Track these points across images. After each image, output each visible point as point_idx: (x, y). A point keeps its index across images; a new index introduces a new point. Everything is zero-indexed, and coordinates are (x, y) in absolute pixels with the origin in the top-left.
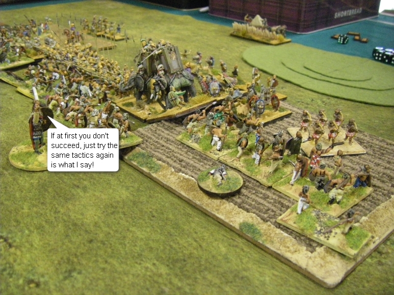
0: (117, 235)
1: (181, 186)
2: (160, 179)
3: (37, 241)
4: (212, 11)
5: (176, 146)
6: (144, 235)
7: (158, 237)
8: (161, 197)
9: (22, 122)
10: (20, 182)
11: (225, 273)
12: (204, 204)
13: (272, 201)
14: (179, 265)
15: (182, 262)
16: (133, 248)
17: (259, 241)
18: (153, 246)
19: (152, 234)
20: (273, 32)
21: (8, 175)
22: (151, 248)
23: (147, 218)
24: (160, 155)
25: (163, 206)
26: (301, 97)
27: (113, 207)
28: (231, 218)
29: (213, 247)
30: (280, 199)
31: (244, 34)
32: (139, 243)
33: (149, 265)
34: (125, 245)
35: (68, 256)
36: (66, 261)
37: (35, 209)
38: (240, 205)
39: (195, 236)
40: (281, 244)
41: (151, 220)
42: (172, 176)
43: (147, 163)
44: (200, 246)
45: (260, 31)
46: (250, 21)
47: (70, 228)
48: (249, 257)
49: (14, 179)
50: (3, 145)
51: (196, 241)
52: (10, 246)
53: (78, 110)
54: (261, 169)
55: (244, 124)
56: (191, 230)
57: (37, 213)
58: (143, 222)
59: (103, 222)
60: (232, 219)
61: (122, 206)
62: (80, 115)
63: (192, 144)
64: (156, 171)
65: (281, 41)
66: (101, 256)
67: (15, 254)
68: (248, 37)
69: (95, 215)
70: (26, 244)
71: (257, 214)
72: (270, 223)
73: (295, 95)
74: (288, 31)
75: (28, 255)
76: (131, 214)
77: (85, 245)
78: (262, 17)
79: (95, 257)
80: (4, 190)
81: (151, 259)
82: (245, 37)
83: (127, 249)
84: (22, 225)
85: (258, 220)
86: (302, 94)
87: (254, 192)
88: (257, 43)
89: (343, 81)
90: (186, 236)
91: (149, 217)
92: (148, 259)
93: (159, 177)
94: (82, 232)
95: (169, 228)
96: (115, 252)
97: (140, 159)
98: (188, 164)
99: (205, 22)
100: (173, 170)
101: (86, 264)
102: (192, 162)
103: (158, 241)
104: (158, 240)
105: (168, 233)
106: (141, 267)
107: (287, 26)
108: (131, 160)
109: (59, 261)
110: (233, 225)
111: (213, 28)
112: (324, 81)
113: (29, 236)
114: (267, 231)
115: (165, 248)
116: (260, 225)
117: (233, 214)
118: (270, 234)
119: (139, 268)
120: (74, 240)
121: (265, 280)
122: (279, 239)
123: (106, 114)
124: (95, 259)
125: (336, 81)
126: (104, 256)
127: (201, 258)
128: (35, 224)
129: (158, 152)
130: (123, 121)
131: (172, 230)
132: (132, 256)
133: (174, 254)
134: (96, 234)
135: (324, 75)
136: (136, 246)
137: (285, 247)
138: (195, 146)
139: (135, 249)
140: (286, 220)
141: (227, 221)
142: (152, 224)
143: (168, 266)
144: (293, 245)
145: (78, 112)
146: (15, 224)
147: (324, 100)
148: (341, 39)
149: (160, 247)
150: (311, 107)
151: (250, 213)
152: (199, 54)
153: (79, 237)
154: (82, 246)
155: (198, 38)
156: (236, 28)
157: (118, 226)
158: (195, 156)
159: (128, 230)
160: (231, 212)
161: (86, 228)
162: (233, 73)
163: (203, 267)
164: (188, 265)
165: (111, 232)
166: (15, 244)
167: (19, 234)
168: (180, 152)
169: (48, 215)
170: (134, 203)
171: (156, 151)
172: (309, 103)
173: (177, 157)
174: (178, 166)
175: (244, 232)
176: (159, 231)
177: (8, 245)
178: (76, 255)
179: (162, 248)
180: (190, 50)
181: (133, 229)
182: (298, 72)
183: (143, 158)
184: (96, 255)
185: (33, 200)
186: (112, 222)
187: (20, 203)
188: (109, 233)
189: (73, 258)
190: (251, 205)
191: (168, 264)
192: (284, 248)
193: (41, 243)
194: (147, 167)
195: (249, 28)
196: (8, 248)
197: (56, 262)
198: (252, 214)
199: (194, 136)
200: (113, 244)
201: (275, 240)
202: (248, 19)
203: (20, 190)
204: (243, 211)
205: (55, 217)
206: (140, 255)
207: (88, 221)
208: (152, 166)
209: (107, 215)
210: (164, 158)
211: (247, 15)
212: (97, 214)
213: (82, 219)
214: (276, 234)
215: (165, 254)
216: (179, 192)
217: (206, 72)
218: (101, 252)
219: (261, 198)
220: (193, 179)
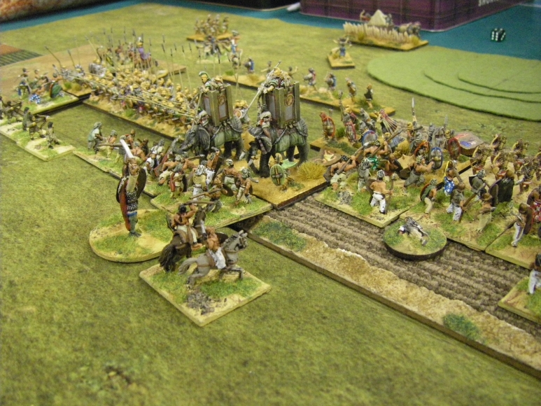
0: (280, 350)
1: (344, 268)
2: (308, 259)
3: (165, 371)
4: (305, 8)
5: (320, 209)
6: (319, 347)
7: (341, 347)
8: (326, 286)
9: (89, 190)
10: (112, 281)
11: (454, 393)
12: (384, 292)
13: (481, 279)
14: (384, 387)
15: (388, 382)
16: (309, 368)
17: (477, 341)
18: (338, 363)
19: (330, 344)
20: (403, 33)
21: (92, 272)
22: (337, 366)
23: (316, 322)
24: (302, 225)
25: (333, 300)
26: (465, 123)
27: (260, 309)
28: (427, 309)
29: (424, 355)
30: (491, 276)
31: (361, 39)
32: (316, 360)
33: (342, 392)
34: (297, 364)
35: (218, 388)
36: (218, 397)
37: (147, 321)
38: (437, 289)
39: (392, 340)
40: (511, 343)
41: (323, 323)
42: (327, 254)
43: (285, 238)
44: (405, 355)
45: (385, 32)
46: (368, 19)
47: (208, 347)
48: (479, 367)
49: (103, 277)
50: (71, 226)
51: (397, 349)
52: (129, 381)
53: (174, 168)
54: (464, 227)
55: (412, 172)
56: (385, 333)
57: (152, 327)
58: (313, 328)
59: (254, 333)
60: (429, 311)
61: (274, 307)
62: (177, 175)
63: (341, 206)
64: (301, 249)
65: (415, 44)
66: (267, 385)
67: (139, 393)
68: (367, 43)
69: (239, 324)
70: (151, 376)
71: (465, 301)
72: (488, 313)
73: (456, 120)
74: (422, 29)
75: (159, 394)
76: (292, 318)
77: (238, 371)
78: (385, 13)
79: (259, 386)
80: (92, 295)
81: (342, 382)
82: (364, 42)
83: (301, 371)
84: (136, 347)
85: (468, 309)
86: (465, 117)
87: (450, 268)
88: (381, 50)
89: (521, 95)
90: (381, 343)
91: (318, 319)
92: (338, 382)
93: (308, 256)
94: (228, 351)
95: (351, 332)
96: (286, 376)
97: (273, 233)
98: (345, 234)
99: (301, 25)
100: (327, 245)
101: (249, 398)
102: (350, 232)
103: (342, 354)
104: (343, 352)
105: (353, 340)
106: (331, 396)
107: (421, 23)
108: (259, 234)
109: (208, 399)
110: (433, 320)
111: (315, 33)
112: (496, 97)
113: (151, 363)
114: (486, 325)
115: (356, 364)
116: (473, 317)
117: (429, 303)
118: (492, 329)
119: (329, 398)
120: (220, 364)
121: (514, 399)
122: (506, 336)
123: (212, 170)
124: (259, 390)
125: (513, 96)
126: (272, 385)
127: (412, 373)
128: (154, 344)
129: (297, 220)
130: (241, 180)
131: (357, 335)
132: (313, 380)
133: (372, 371)
134: (249, 352)
135: (491, 89)
136: (312, 364)
137: (518, 346)
138: (346, 208)
139: (314, 370)
140: (513, 304)
141: (422, 314)
142: (326, 329)
143: (369, 390)
144: (530, 343)
145: (175, 170)
146: (124, 346)
147: (499, 124)
148: (495, 35)
149: (348, 362)
150: (484, 135)
151: (455, 301)
152: (311, 72)
153: (226, 358)
154: (234, 371)
155: (297, 48)
156: (349, 31)
157: (277, 337)
158: (351, 222)
159: (294, 341)
160: (426, 301)
161: (231, 344)
162: (365, 95)
163: (420, 387)
164: (398, 386)
165: (271, 346)
166: (134, 378)
167: (136, 361)
168: (329, 217)
169: (168, 328)
170: (291, 301)
171: (294, 220)
172: (479, 130)
173: (327, 226)
174: (333, 239)
175: (452, 329)
176: (339, 338)
177: (124, 380)
178: (229, 386)
179: (351, 363)
180: (297, 67)
181: (301, 339)
182: (455, 88)
183: (276, 231)
184: (259, 384)
185: (140, 308)
186: (267, 332)
187: (123, 313)
188: (268, 349)
189: (227, 391)
190: (453, 287)
191: (368, 387)
192: (517, 349)
193: (172, 373)
194: (286, 243)
195: (368, 29)
196: (126, 384)
197: (204, 400)
198: (458, 301)
199: (341, 194)
200: (279, 365)
201: (501, 338)
202: (364, 17)
203: (116, 293)
204: (443, 298)
205: (181, 332)
206: (324, 378)
207: (232, 333)
208: (294, 241)
209: (256, 322)
210: (308, 228)
211: (363, 12)
212: (241, 321)
213: (221, 330)
214: (500, 328)
215: (358, 372)
216: (341, 276)
217: (324, 96)
218: (266, 379)
219: (463, 276)
220: (359, 256)
